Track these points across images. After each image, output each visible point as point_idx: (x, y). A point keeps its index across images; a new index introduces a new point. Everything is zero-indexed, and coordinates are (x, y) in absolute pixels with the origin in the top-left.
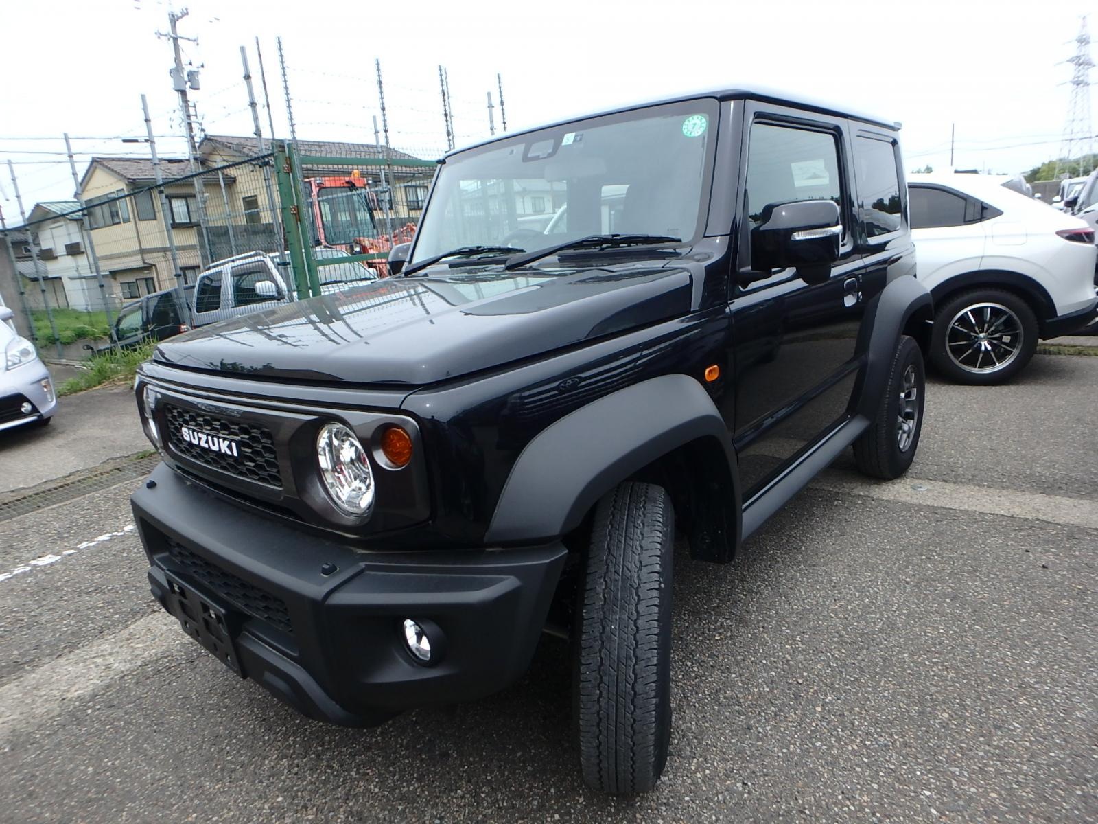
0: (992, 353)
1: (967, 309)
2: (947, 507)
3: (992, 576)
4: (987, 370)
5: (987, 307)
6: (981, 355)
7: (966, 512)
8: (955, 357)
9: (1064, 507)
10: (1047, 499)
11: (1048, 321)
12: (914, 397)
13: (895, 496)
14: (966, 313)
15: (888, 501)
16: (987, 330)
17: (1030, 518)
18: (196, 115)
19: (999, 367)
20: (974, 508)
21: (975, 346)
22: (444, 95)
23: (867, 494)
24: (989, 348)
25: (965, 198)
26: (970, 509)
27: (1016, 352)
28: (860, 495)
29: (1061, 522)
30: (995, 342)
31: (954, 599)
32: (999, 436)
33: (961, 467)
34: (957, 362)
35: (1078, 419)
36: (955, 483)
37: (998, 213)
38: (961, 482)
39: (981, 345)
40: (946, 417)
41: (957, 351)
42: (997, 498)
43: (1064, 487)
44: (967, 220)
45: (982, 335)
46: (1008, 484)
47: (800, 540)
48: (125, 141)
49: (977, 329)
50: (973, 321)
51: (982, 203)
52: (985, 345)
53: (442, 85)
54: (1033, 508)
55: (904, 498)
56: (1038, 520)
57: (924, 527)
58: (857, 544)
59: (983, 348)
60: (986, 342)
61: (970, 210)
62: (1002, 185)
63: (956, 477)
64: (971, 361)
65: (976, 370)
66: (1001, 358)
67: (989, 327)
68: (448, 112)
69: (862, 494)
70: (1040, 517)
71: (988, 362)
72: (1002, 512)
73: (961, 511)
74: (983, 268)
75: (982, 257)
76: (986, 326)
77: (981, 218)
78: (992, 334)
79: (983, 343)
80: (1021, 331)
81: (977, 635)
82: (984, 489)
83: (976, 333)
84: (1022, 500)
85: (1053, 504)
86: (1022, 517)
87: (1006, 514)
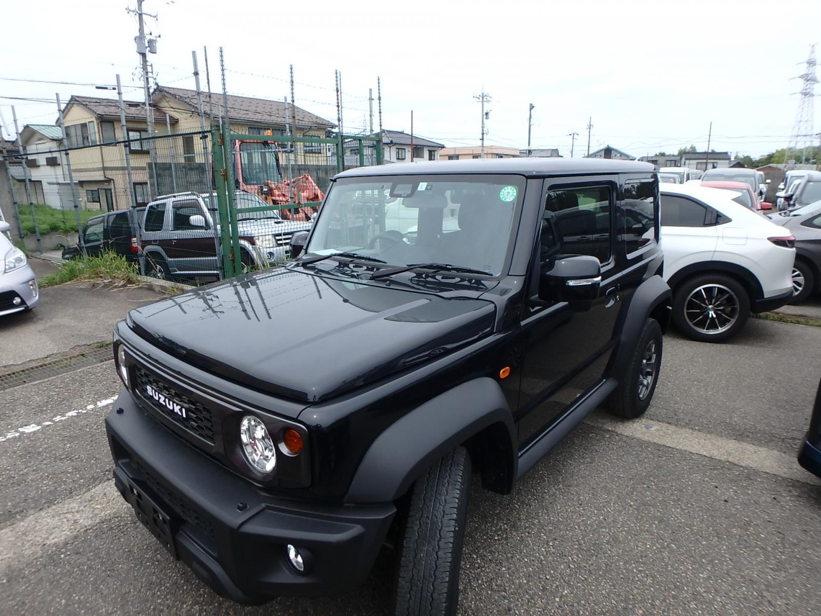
0: (716, 320)
1: (701, 288)
2: (668, 445)
3: (689, 505)
5: (715, 287)
6: (709, 321)
7: (680, 451)
8: (690, 321)
9: (747, 452)
10: (737, 444)
11: (758, 300)
12: (653, 361)
13: (632, 433)
14: (700, 290)
15: (627, 437)
16: (714, 303)
17: (723, 460)
18: (152, 72)
19: (721, 330)
20: (686, 448)
21: (705, 314)
22: (338, 91)
23: (614, 429)
24: (714, 316)
25: (706, 208)
26: (683, 449)
27: (733, 321)
28: (609, 430)
29: (743, 465)
30: (719, 312)
31: (661, 521)
32: (713, 388)
33: (682, 412)
34: (691, 324)
35: (770, 378)
36: (676, 425)
37: (728, 220)
38: (680, 425)
39: (709, 313)
40: (678, 368)
41: (692, 316)
42: (703, 441)
43: (751, 435)
44: (706, 223)
45: (710, 307)
46: (712, 430)
47: (563, 464)
48: (97, 88)
49: (707, 302)
50: (705, 297)
51: (717, 212)
52: (712, 314)
53: (337, 84)
54: (727, 451)
55: (639, 435)
56: (728, 462)
57: (649, 461)
58: (601, 471)
59: (710, 316)
60: (713, 312)
61: (709, 217)
62: (733, 200)
63: (678, 420)
64: (701, 324)
65: (704, 331)
66: (723, 324)
67: (716, 301)
68: (340, 104)
69: (610, 429)
70: (731, 459)
71: (713, 326)
72: (705, 453)
73: (676, 449)
74: (713, 260)
75: (715, 251)
76: (714, 300)
77: (716, 223)
78: (717, 307)
79: (710, 312)
80: (738, 306)
81: (672, 551)
82: (695, 433)
83: (706, 304)
84: (720, 444)
85: (740, 449)
86: (717, 458)
87: (707, 455)
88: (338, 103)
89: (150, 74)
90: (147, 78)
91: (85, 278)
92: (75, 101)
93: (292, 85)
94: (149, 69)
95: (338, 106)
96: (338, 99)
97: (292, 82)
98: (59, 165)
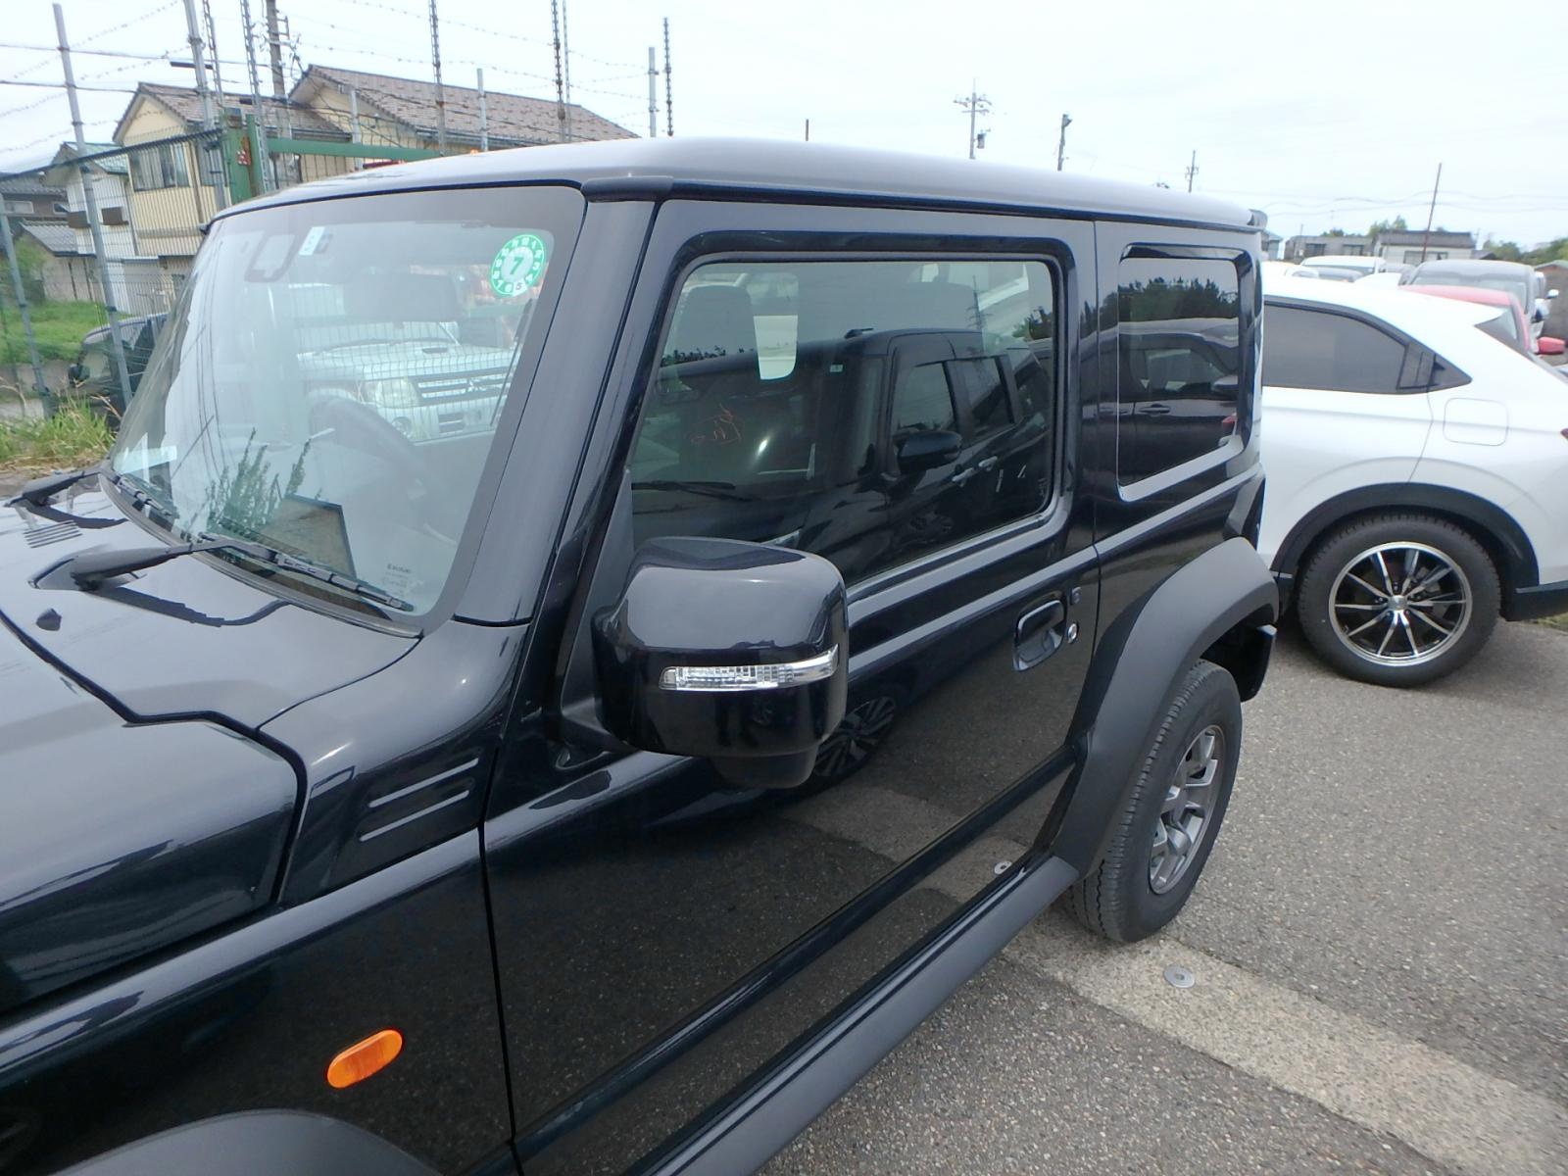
0: (1409, 632)
1: (1377, 550)
2: (1216, 1054)
4: (1396, 662)
5: (1415, 550)
6: (1390, 633)
7: (1246, 1080)
8: (1343, 629)
9: (1454, 1096)
10: (1427, 1061)
11: (1519, 591)
12: (1208, 780)
13: (1121, 998)
14: (1375, 555)
15: (1103, 1010)
16: (1408, 591)
17: (1374, 1125)
18: (287, 34)
19: (1419, 658)
20: (1268, 1070)
21: (1383, 615)
22: (558, 47)
23: (1070, 977)
24: (1405, 621)
25: (1407, 344)
26: (1258, 1072)
27: (1453, 638)
28: (1054, 982)
29: (1436, 1153)
30: (1420, 614)
32: (1378, 838)
33: (1282, 924)
34: (1343, 638)
35: (1538, 811)
36: (1255, 972)
37: (1461, 379)
38: (1268, 972)
39: (1392, 614)
40: (1295, 763)
41: (1348, 620)
42: (1325, 1042)
43: (1469, 1024)
44: (1402, 384)
45: (1397, 598)
46: (1359, 996)
47: (875, 1117)
48: (174, 64)
49: (1388, 584)
50: (1385, 573)
51: (1435, 355)
52: (1399, 616)
53: (556, 31)
54: (1392, 1093)
55: (1138, 1009)
56: (1392, 1138)
57: (1144, 1121)
58: (984, 1157)
59: (1395, 621)
60: (1401, 612)
61: (1412, 367)
62: (1477, 326)
63: (1264, 952)
64: (1372, 639)
65: (1377, 658)
66: (1427, 638)
67: (1414, 585)
68: (563, 78)
69: (1060, 975)
70: (1401, 1128)
71: (1400, 645)
72: (1322, 1096)
73: (1239, 1073)
74: (1416, 479)
75: (1420, 459)
76: (1407, 584)
77: (1429, 386)
78: (1415, 600)
79: (1396, 613)
80: (1468, 601)
82: (1308, 1004)
83: (1387, 593)
84: (1374, 1059)
85: (1434, 1083)
86: (1360, 1119)
87: (1328, 1104)
88: (559, 75)
89: (282, 38)
90: (278, 47)
91: (24, 463)
92: (144, 92)
93: (435, 26)
94: (281, 26)
95: (559, 83)
96: (558, 66)
97: (434, 18)
98: (126, 223)
